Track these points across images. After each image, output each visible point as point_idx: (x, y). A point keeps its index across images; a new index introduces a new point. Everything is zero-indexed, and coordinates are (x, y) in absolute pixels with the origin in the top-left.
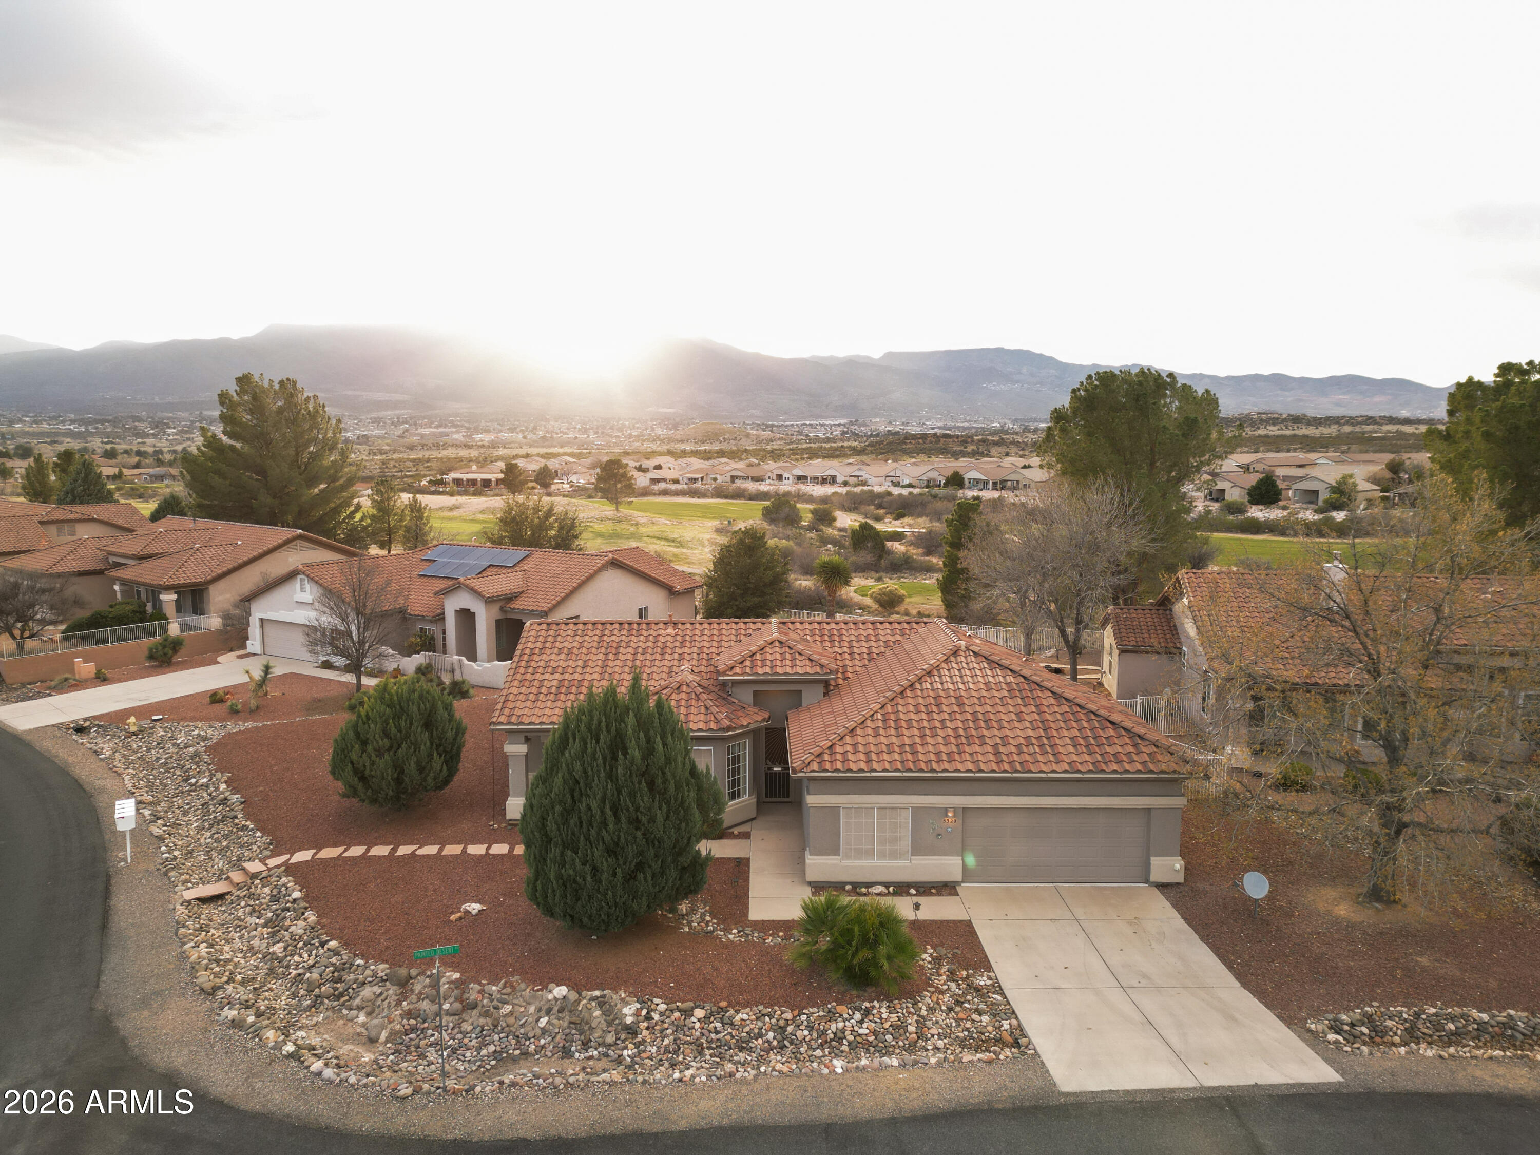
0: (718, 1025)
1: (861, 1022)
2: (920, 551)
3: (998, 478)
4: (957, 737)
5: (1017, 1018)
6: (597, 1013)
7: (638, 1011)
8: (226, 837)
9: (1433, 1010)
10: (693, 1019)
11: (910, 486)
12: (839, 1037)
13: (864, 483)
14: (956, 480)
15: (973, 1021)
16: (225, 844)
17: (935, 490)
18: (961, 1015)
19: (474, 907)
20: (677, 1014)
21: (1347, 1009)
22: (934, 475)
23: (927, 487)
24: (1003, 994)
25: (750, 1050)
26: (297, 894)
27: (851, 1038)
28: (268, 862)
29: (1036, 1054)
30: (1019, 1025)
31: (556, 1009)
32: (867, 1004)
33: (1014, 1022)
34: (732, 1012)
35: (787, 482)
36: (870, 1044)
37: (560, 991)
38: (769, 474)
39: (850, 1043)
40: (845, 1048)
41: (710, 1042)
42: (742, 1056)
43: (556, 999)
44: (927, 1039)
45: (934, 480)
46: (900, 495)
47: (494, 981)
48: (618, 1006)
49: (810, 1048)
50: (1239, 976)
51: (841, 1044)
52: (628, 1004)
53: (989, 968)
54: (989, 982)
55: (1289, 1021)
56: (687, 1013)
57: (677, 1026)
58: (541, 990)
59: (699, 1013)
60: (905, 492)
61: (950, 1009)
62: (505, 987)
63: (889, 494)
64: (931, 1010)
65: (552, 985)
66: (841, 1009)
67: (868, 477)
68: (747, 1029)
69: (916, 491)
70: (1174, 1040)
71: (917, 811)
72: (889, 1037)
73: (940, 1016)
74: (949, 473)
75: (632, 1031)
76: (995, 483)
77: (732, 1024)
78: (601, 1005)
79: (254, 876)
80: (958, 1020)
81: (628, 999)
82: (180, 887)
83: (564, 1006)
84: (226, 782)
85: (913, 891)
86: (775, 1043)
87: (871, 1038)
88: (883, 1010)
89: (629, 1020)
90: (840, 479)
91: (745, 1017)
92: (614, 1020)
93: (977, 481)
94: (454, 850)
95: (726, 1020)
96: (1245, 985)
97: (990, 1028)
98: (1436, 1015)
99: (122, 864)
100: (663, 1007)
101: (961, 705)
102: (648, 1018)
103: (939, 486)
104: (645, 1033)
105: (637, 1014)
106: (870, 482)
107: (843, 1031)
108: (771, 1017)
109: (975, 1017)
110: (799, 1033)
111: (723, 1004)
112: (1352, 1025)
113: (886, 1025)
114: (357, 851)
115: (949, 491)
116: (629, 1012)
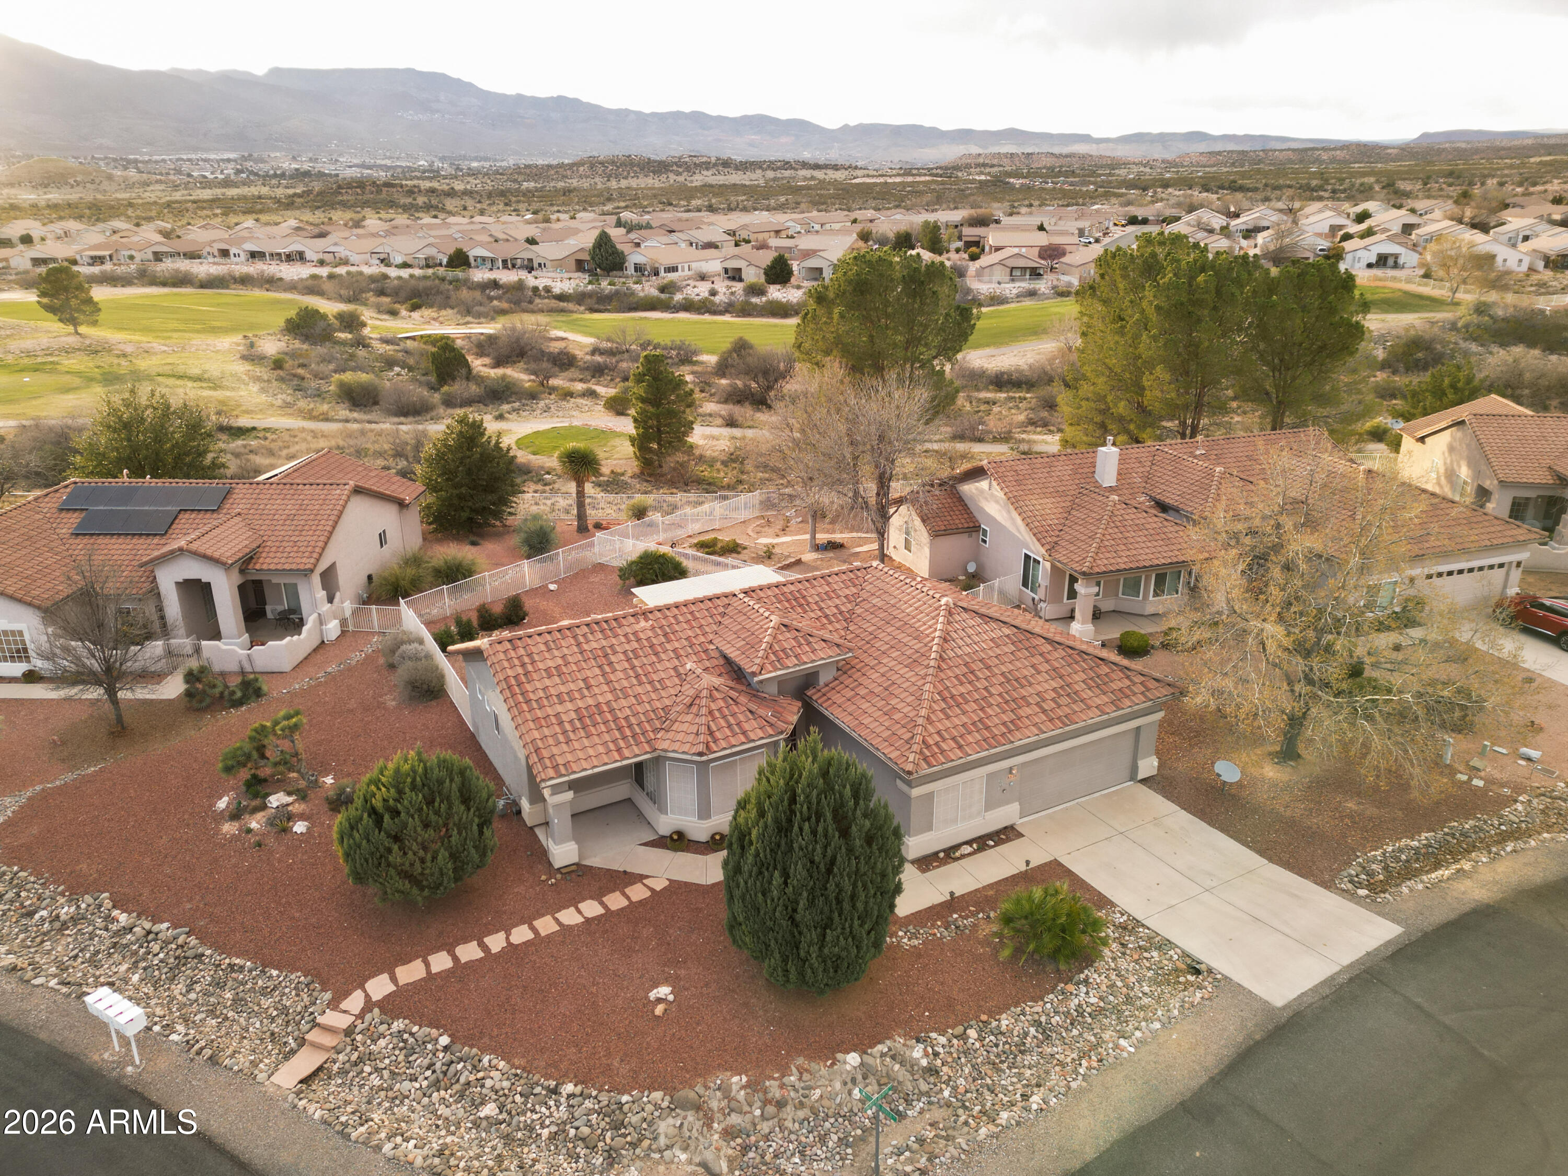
0: (992, 1038)
1: (1087, 993)
2: (487, 360)
3: (509, 256)
4: (1007, 702)
5: (1177, 947)
6: (897, 1067)
7: (925, 1050)
8: (219, 985)
9: (1390, 849)
10: (971, 1041)
11: (405, 265)
12: (1080, 1010)
13: (345, 262)
14: (459, 260)
15: (1147, 959)
16: (228, 995)
17: (441, 271)
18: (1136, 957)
19: (664, 991)
20: (955, 1041)
21: (1348, 864)
22: (432, 252)
23: (428, 266)
24: (1143, 925)
25: (1030, 1051)
26: (444, 1040)
27: (1089, 1010)
28: (343, 1006)
29: (1226, 978)
30: (1183, 952)
31: (859, 1077)
32: (1082, 976)
33: (1179, 951)
34: (994, 1024)
35: (237, 259)
36: (1103, 1009)
37: (853, 1059)
38: (208, 249)
39: (1090, 1014)
40: (1089, 1020)
41: (998, 1056)
42: (1028, 1059)
43: (855, 1068)
44: (1132, 989)
45: (433, 258)
46: (399, 278)
47: (785, 1072)
48: (908, 1053)
49: (1067, 1029)
50: (1261, 853)
51: (1084, 1017)
52: (913, 1048)
53: (1113, 905)
54: (1125, 918)
55: (1327, 885)
56: (963, 1037)
57: (964, 1053)
58: (833, 1064)
59: (972, 1033)
60: (405, 273)
61: (1124, 954)
62: (801, 1073)
63: (385, 277)
64: (1114, 959)
65: (839, 1056)
66: (1071, 988)
67: (349, 253)
68: (1016, 1033)
69: (417, 272)
70: (1287, 931)
71: (990, 776)
72: (1111, 998)
73: (1123, 964)
74: (451, 251)
75: (932, 1071)
76: (505, 262)
77: (1001, 1033)
78: (893, 1058)
79: (349, 1032)
80: (1136, 962)
81: (908, 1042)
82: (261, 1077)
83: (866, 1071)
84: (114, 907)
85: (992, 843)
86: (1040, 1036)
87: (1102, 1004)
88: (1096, 976)
89: (924, 1062)
90: (309, 255)
91: (1007, 1022)
92: (912, 1066)
93: (484, 259)
94: (546, 926)
95: (996, 1032)
96: (1270, 860)
97: (1166, 962)
98: (1393, 851)
99: (130, 1069)
100: (943, 1040)
101: (988, 668)
102: (936, 1054)
103: (441, 265)
104: (945, 1069)
105: (926, 1055)
106: (352, 259)
107: (1080, 1005)
108: (1024, 1014)
109: (1146, 955)
110: (1053, 1021)
111: (984, 1017)
112: (1357, 876)
113: (1104, 988)
114: (441, 962)
115: (459, 273)
116: (917, 1052)
